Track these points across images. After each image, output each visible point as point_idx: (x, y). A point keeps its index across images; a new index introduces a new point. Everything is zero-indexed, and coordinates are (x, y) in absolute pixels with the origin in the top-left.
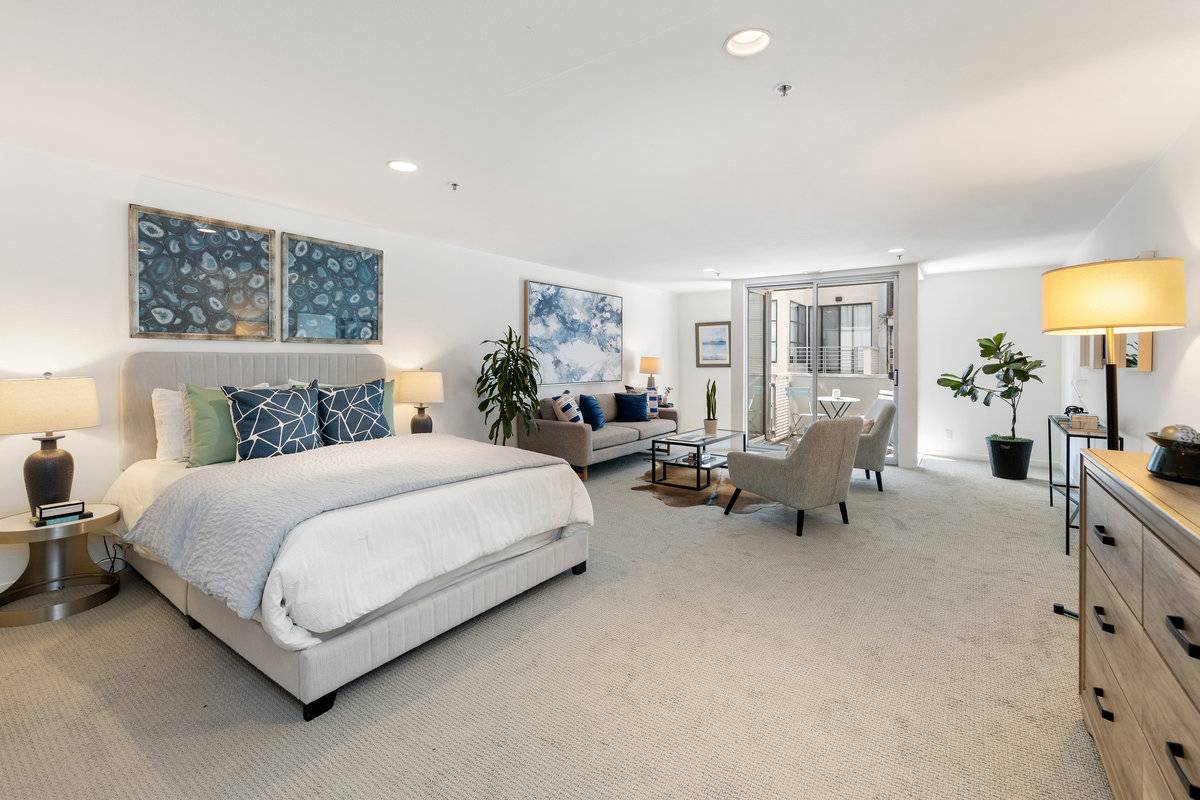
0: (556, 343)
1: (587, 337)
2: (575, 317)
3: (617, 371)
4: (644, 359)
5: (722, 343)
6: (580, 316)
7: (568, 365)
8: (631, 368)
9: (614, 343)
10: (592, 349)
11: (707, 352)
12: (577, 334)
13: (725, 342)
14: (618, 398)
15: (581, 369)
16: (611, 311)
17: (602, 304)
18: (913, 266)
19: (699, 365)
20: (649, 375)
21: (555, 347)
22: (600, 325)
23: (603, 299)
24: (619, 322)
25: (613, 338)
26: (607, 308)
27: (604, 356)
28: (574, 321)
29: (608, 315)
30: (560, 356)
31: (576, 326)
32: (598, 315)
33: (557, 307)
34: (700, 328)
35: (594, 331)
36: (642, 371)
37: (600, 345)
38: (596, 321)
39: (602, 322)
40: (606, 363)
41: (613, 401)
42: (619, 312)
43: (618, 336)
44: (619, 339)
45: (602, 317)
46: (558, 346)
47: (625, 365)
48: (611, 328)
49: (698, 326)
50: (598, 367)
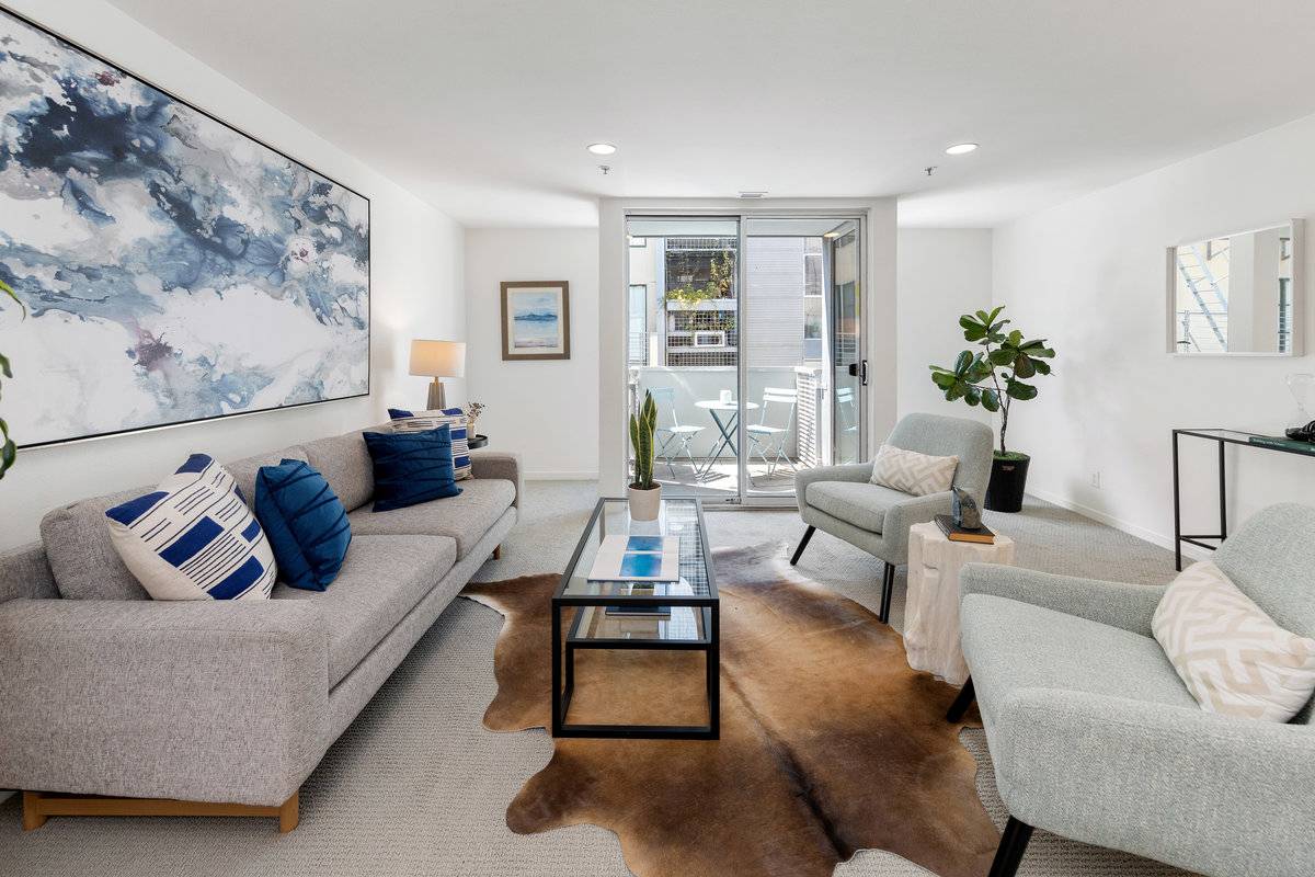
0: (148, 284)
1: (274, 279)
2: (229, 213)
3: (359, 373)
4: (418, 343)
5: (550, 317)
6: (248, 213)
7: (203, 361)
8: (388, 364)
9: (350, 305)
10: (291, 316)
11: (522, 335)
12: (239, 267)
13: (556, 317)
14: (375, 444)
15: (255, 371)
16: (343, 225)
17: (318, 200)
18: (889, 201)
19: (506, 357)
20: (433, 380)
21: (146, 301)
22: (313, 254)
23: (322, 190)
24: (364, 256)
25: (344, 291)
26: (333, 215)
27: (324, 336)
28: (224, 226)
29: (335, 233)
30: (161, 328)
31: (233, 243)
32: (310, 226)
33: (153, 159)
34: (510, 291)
35: (296, 266)
36: (416, 370)
37: (314, 305)
38: (300, 242)
39: (320, 247)
40: (329, 354)
41: (358, 453)
42: (363, 231)
43: (362, 288)
44: (363, 296)
45: (319, 233)
46: (160, 298)
47: (374, 357)
48: (342, 267)
49: (505, 286)
50: (309, 364)
